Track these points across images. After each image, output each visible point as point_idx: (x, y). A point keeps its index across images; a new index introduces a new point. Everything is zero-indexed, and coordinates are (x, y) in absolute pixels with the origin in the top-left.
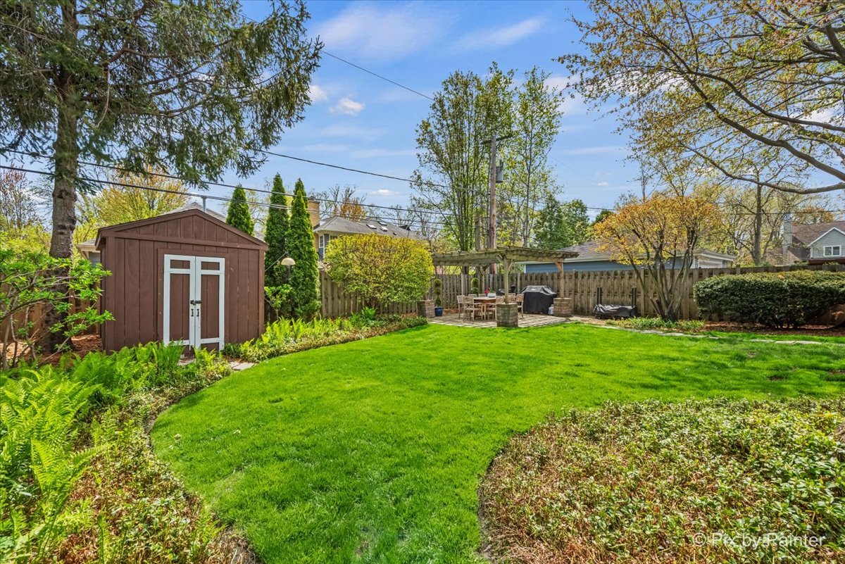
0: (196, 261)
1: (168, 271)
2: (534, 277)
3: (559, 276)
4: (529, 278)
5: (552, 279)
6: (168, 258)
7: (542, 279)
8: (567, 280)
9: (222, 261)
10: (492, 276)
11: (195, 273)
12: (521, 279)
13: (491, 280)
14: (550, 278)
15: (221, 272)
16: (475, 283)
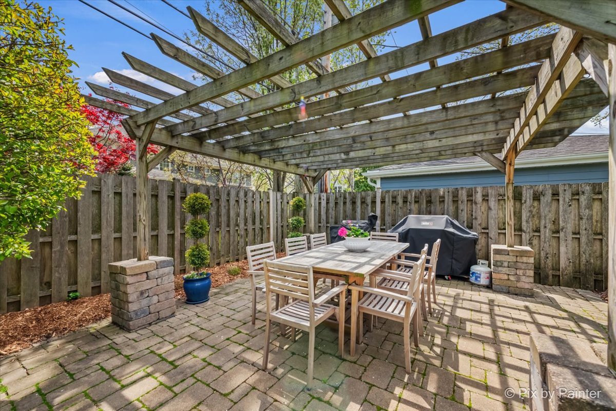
2: (411, 198)
3: (470, 195)
4: (400, 200)
5: (455, 202)
7: (429, 202)
8: (492, 203)
10: (324, 195)
12: (383, 202)
13: (324, 203)
14: (448, 199)
16: (298, 208)
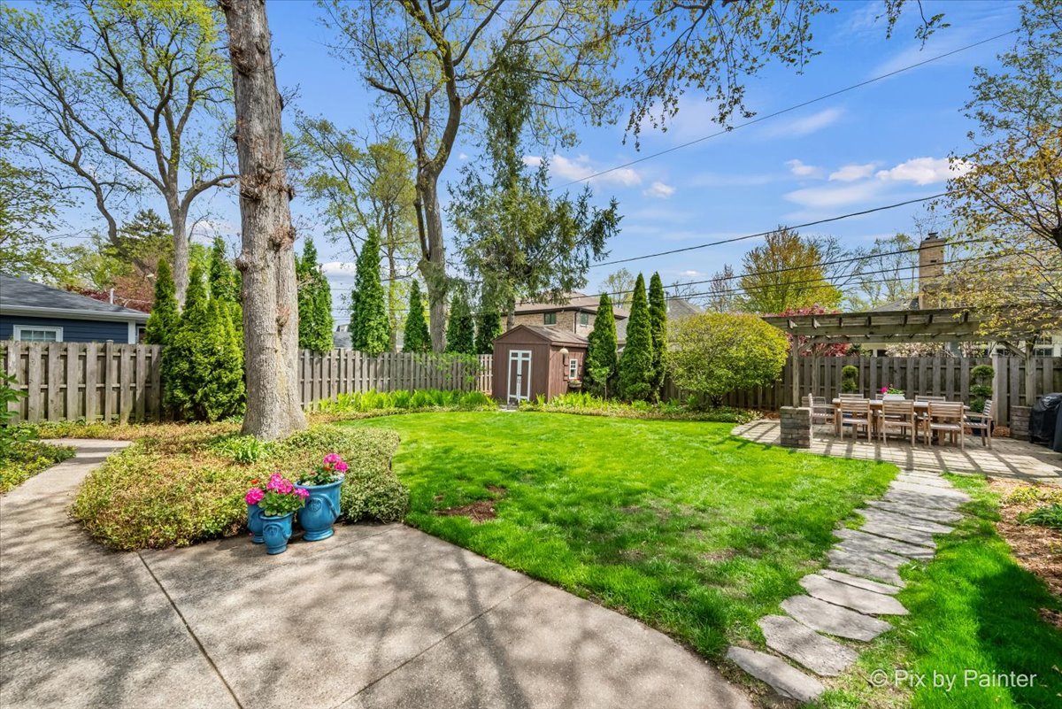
0: (520, 352)
1: (511, 358)
6: (511, 352)
9: (530, 352)
11: (520, 359)
15: (529, 359)
